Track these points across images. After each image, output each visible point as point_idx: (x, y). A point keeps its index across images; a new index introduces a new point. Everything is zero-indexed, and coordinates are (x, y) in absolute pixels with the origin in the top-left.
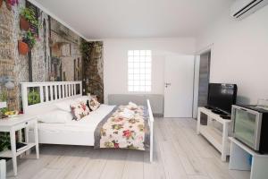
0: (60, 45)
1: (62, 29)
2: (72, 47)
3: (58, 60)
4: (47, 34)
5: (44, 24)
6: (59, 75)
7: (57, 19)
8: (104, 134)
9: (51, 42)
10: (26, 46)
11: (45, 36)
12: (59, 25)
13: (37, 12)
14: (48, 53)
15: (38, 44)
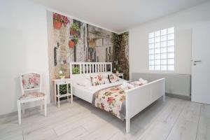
0: (94, 40)
1: (96, 30)
2: (104, 40)
3: (93, 50)
4: (86, 35)
5: (84, 29)
6: (93, 58)
7: (92, 25)
8: (97, 97)
9: (88, 39)
10: (73, 43)
11: (84, 36)
12: (94, 28)
13: (80, 24)
14: (86, 46)
15: (80, 41)
